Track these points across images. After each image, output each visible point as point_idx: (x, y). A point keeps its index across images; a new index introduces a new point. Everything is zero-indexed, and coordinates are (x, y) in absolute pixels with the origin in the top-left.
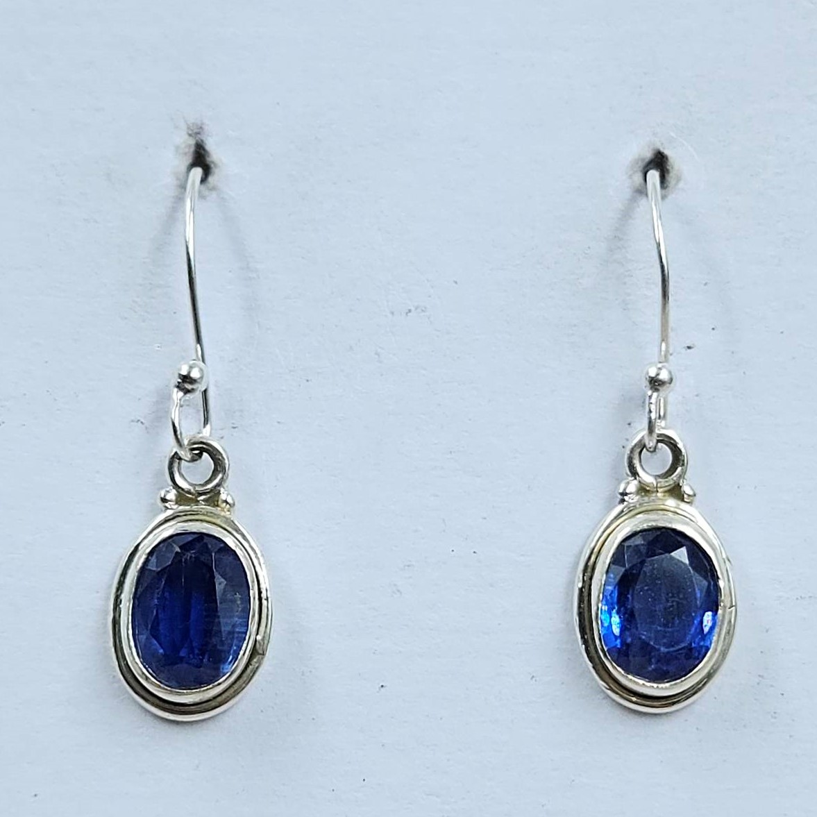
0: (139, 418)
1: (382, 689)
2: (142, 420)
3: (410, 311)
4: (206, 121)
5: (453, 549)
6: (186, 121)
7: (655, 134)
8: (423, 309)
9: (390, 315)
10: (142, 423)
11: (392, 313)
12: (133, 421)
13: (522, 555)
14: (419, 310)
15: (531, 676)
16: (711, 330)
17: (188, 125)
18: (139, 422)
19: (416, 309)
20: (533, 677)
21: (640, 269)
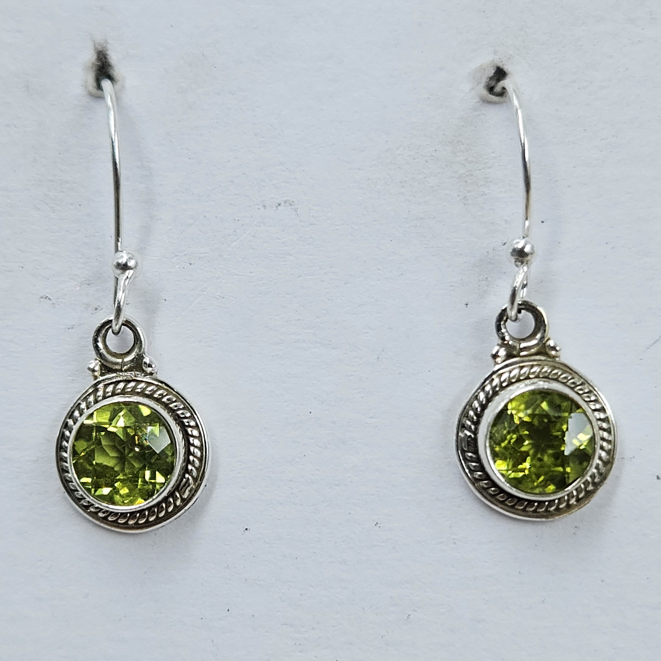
0: (47, 295)
1: (246, 531)
2: (49, 296)
3: (279, 205)
4: (109, 41)
5: (310, 411)
6: (93, 41)
7: (495, 53)
8: (291, 203)
9: (262, 209)
10: (49, 299)
11: (264, 206)
12: (42, 298)
13: (371, 418)
14: (287, 204)
15: (376, 523)
16: (540, 222)
17: (95, 44)
18: (48, 298)
19: (285, 203)
20: (377, 523)
21: (480, 170)
